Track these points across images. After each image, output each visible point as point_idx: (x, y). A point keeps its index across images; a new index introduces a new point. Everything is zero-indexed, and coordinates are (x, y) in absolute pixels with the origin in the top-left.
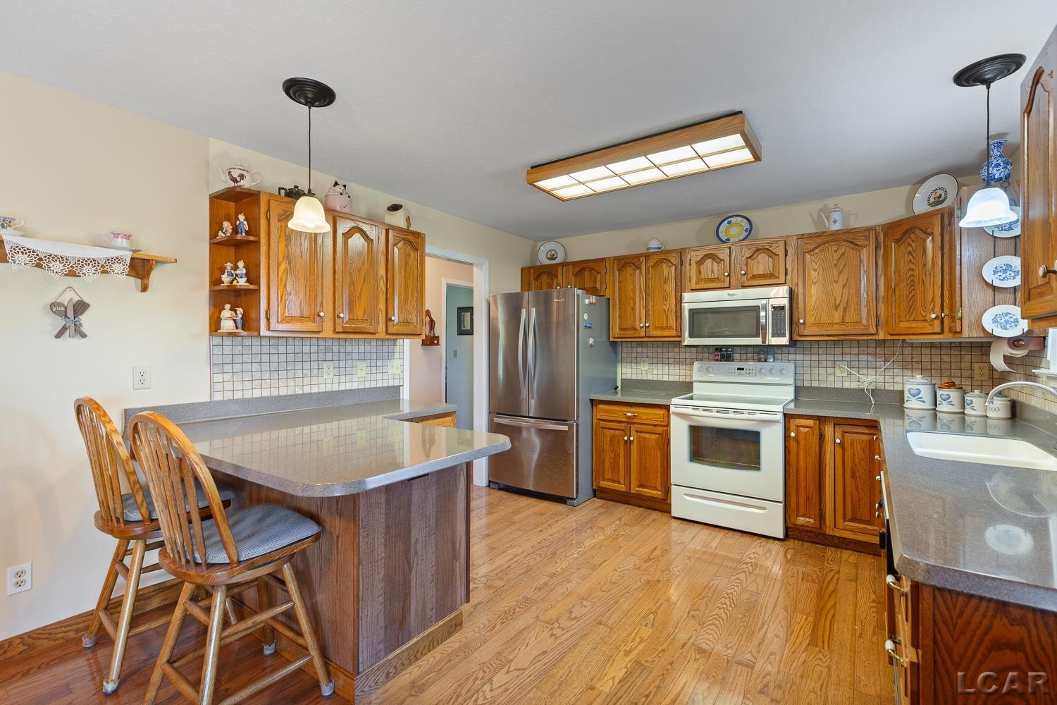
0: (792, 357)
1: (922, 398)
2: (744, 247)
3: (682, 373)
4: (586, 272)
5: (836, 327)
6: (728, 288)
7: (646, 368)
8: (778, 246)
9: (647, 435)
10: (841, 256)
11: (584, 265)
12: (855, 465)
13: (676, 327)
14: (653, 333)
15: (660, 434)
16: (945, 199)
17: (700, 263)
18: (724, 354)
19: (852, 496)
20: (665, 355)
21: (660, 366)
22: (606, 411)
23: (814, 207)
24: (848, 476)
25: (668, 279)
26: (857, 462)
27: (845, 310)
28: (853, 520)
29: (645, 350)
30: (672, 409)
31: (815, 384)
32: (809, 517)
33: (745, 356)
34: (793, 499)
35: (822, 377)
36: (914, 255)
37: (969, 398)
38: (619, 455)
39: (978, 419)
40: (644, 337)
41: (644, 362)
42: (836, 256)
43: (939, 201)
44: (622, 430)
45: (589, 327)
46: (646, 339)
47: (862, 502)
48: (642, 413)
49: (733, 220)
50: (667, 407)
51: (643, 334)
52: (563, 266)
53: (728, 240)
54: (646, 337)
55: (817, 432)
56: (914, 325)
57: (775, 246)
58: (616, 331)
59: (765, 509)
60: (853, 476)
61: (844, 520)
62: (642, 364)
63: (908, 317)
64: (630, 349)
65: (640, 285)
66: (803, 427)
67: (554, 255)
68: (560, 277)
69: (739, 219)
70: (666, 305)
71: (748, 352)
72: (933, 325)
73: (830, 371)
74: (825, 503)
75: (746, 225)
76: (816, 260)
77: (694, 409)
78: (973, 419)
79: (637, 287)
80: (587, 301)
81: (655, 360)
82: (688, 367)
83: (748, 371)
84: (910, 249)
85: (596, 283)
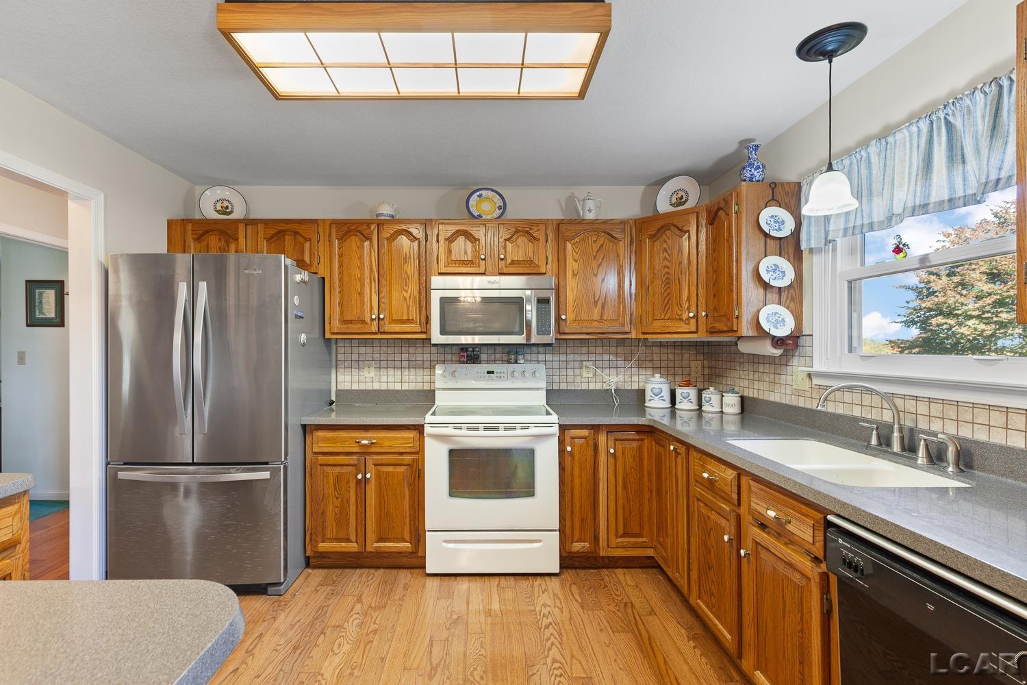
0: (541, 357)
1: (663, 397)
2: (502, 225)
3: (419, 379)
4: (287, 237)
5: (595, 324)
6: (484, 274)
7: (372, 374)
8: (539, 230)
9: (390, 469)
10: (600, 247)
11: (284, 227)
12: (627, 475)
13: (420, 320)
14: (388, 328)
15: (409, 465)
16: (686, 201)
17: (450, 240)
18: (470, 355)
19: (624, 508)
20: (397, 357)
21: (391, 371)
22: (328, 440)
23: (561, 194)
24: (620, 488)
25: (410, 258)
26: (628, 471)
27: (603, 308)
28: (625, 535)
29: (369, 350)
30: (428, 430)
31: (564, 386)
32: (584, 541)
33: (493, 357)
34: (568, 524)
35: (570, 379)
36: (669, 252)
37: (707, 396)
38: (348, 501)
39: (714, 415)
40: (376, 333)
41: (369, 366)
42: (596, 247)
43: (681, 202)
44: (352, 465)
45: (301, 317)
46: (379, 336)
47: (633, 514)
48: (383, 439)
49: (484, 192)
50: (419, 428)
51: (374, 329)
52: (246, 225)
53: (480, 216)
54: (379, 332)
55: (591, 442)
56: (668, 323)
57: (535, 228)
58: (334, 324)
59: (539, 541)
60: (625, 487)
61: (617, 537)
62: (366, 369)
63: (663, 316)
64: (348, 350)
65: (371, 261)
66: (578, 438)
67: (227, 207)
68: (242, 240)
69: (490, 194)
70: (407, 292)
71: (497, 352)
72: (688, 324)
73: (577, 371)
74: (599, 522)
75: (499, 202)
76: (577, 250)
77: (455, 428)
78: (710, 415)
79: (367, 263)
80: (298, 278)
81: (384, 364)
82: (427, 372)
83: (499, 375)
84: (665, 245)
85: (303, 253)
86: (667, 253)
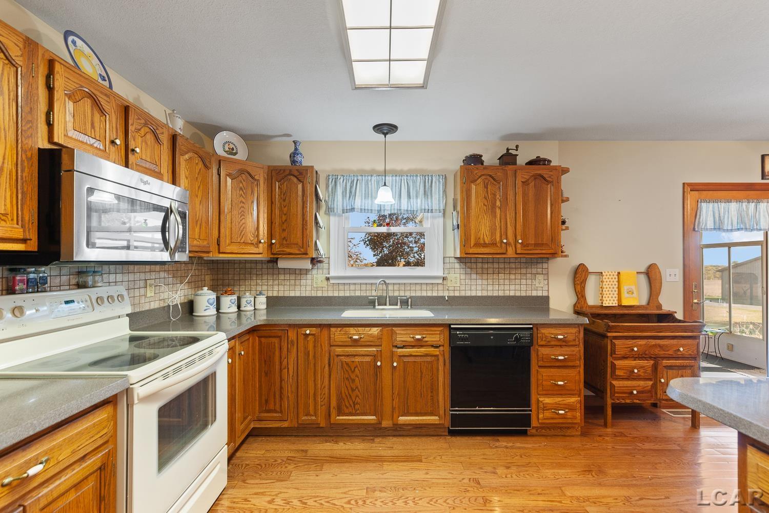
86: (243, 191)
